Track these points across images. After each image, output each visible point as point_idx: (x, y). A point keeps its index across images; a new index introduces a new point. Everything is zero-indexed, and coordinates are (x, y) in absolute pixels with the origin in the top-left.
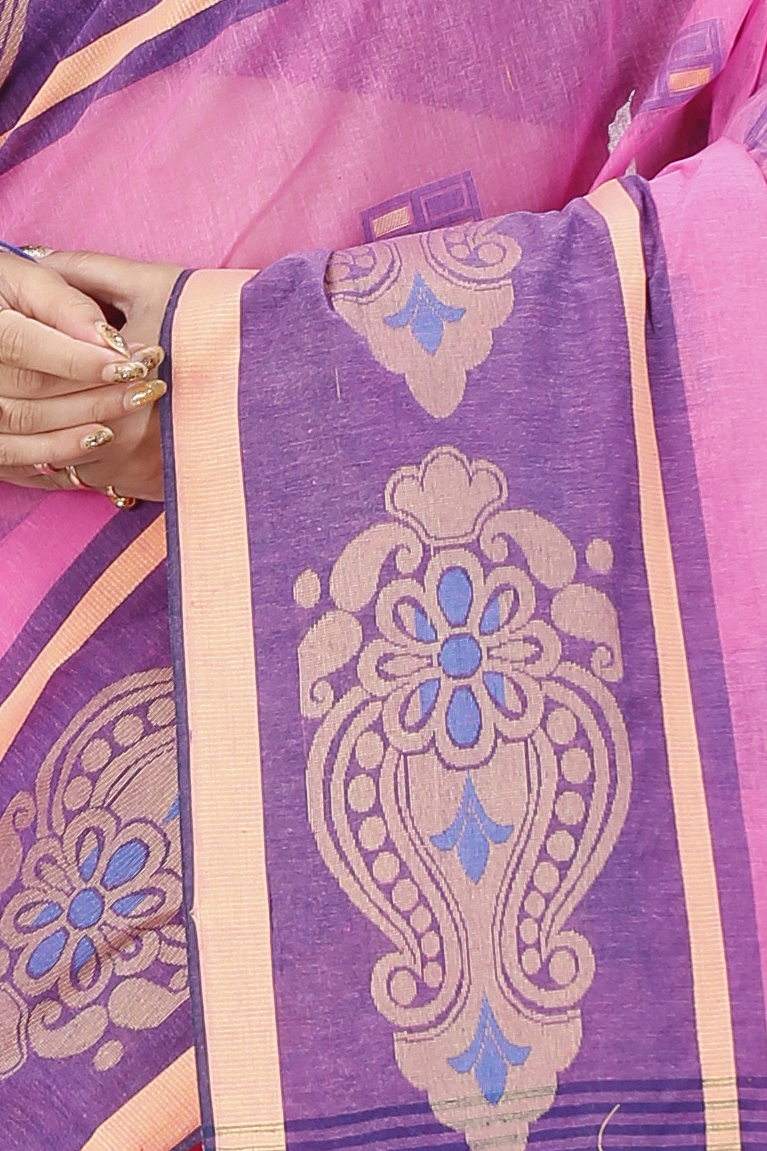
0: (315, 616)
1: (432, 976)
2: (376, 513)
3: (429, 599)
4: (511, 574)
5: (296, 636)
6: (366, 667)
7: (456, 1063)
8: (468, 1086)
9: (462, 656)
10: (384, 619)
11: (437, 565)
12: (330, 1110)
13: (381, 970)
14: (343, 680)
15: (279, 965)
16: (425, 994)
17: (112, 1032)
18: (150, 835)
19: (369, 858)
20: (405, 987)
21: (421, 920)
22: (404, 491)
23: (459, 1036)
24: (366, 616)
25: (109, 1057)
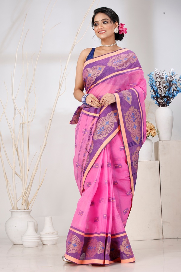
0: (125, 116)
1: (134, 134)
2: (128, 110)
3: (132, 114)
4: (135, 112)
5: (125, 117)
6: (129, 118)
7: (135, 139)
8: (136, 140)
9: (133, 117)
10: (129, 116)
11: (132, 113)
12: (130, 142)
13: (131, 134)
14: (127, 119)
15: (126, 135)
16: (133, 135)
17: (103, 138)
18: (104, 126)
19: (130, 129)
20: (132, 135)
21: (133, 132)
22: (130, 109)
23: (135, 137)
24: (128, 116)
25: (103, 139)
